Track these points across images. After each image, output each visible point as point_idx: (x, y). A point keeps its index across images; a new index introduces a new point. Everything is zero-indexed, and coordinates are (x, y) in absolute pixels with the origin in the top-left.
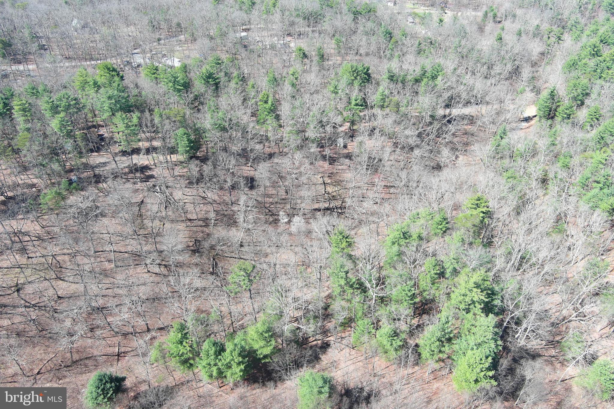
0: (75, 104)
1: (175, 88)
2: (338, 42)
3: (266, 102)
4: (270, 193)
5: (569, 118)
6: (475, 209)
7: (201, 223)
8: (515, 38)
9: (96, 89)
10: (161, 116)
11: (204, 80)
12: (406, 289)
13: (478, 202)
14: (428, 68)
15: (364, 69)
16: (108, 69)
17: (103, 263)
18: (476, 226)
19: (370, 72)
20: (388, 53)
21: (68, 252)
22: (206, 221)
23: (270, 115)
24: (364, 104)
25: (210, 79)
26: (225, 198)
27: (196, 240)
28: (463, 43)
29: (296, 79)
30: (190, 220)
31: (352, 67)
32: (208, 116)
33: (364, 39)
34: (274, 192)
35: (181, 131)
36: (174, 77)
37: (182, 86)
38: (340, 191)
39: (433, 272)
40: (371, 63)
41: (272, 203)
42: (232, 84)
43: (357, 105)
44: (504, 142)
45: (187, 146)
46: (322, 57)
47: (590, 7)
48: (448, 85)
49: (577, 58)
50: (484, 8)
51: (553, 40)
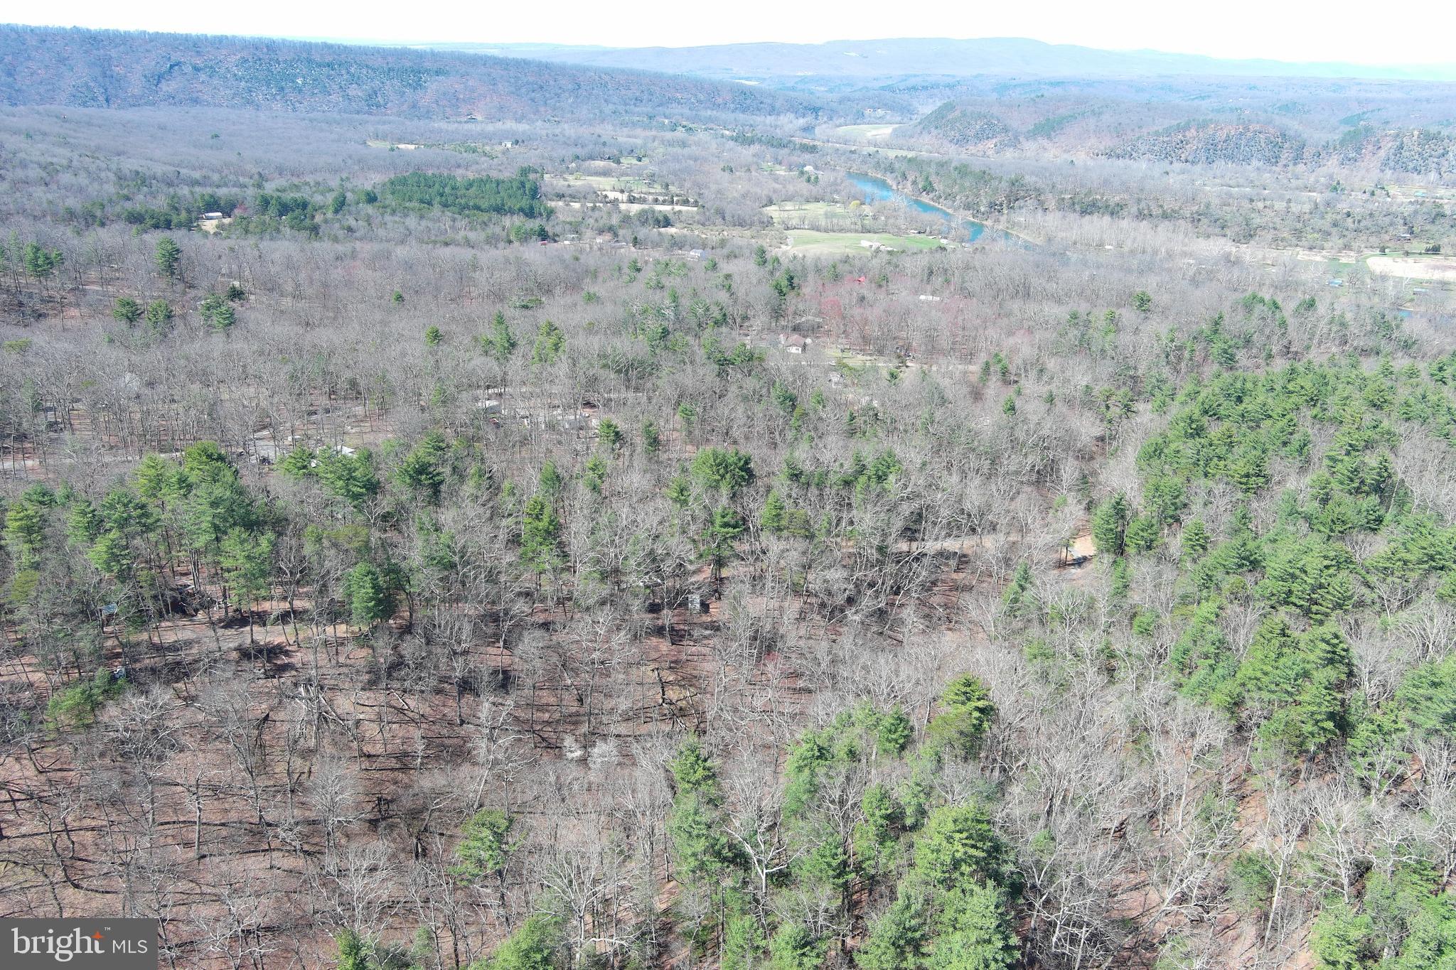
0: (140, 517)
1: (349, 491)
2: (688, 415)
3: (538, 518)
4: (544, 701)
5: (1149, 548)
6: (963, 703)
7: (393, 763)
8: (1043, 407)
9: (182, 492)
10: (319, 540)
11: (411, 476)
12: (828, 853)
13: (968, 689)
14: (870, 461)
15: (740, 459)
16: (210, 456)
17: (169, 848)
18: (966, 736)
19: (752, 465)
20: (790, 435)
21: (94, 823)
22: (403, 761)
23: (547, 542)
24: (740, 525)
25: (421, 474)
26: (446, 711)
27: (379, 799)
28: (938, 415)
29: (600, 477)
30: (369, 756)
31: (715, 455)
32: (419, 543)
33: (740, 410)
34: (552, 700)
35: (361, 568)
36: (349, 469)
37: (364, 486)
38: (696, 698)
39: (878, 813)
40: (754, 450)
41: (548, 723)
42: (468, 488)
43: (726, 525)
44: (1027, 596)
45: (371, 599)
46: (655, 442)
47: (1187, 354)
48: (909, 489)
49: (1160, 441)
50: (983, 357)
51: (1116, 411)
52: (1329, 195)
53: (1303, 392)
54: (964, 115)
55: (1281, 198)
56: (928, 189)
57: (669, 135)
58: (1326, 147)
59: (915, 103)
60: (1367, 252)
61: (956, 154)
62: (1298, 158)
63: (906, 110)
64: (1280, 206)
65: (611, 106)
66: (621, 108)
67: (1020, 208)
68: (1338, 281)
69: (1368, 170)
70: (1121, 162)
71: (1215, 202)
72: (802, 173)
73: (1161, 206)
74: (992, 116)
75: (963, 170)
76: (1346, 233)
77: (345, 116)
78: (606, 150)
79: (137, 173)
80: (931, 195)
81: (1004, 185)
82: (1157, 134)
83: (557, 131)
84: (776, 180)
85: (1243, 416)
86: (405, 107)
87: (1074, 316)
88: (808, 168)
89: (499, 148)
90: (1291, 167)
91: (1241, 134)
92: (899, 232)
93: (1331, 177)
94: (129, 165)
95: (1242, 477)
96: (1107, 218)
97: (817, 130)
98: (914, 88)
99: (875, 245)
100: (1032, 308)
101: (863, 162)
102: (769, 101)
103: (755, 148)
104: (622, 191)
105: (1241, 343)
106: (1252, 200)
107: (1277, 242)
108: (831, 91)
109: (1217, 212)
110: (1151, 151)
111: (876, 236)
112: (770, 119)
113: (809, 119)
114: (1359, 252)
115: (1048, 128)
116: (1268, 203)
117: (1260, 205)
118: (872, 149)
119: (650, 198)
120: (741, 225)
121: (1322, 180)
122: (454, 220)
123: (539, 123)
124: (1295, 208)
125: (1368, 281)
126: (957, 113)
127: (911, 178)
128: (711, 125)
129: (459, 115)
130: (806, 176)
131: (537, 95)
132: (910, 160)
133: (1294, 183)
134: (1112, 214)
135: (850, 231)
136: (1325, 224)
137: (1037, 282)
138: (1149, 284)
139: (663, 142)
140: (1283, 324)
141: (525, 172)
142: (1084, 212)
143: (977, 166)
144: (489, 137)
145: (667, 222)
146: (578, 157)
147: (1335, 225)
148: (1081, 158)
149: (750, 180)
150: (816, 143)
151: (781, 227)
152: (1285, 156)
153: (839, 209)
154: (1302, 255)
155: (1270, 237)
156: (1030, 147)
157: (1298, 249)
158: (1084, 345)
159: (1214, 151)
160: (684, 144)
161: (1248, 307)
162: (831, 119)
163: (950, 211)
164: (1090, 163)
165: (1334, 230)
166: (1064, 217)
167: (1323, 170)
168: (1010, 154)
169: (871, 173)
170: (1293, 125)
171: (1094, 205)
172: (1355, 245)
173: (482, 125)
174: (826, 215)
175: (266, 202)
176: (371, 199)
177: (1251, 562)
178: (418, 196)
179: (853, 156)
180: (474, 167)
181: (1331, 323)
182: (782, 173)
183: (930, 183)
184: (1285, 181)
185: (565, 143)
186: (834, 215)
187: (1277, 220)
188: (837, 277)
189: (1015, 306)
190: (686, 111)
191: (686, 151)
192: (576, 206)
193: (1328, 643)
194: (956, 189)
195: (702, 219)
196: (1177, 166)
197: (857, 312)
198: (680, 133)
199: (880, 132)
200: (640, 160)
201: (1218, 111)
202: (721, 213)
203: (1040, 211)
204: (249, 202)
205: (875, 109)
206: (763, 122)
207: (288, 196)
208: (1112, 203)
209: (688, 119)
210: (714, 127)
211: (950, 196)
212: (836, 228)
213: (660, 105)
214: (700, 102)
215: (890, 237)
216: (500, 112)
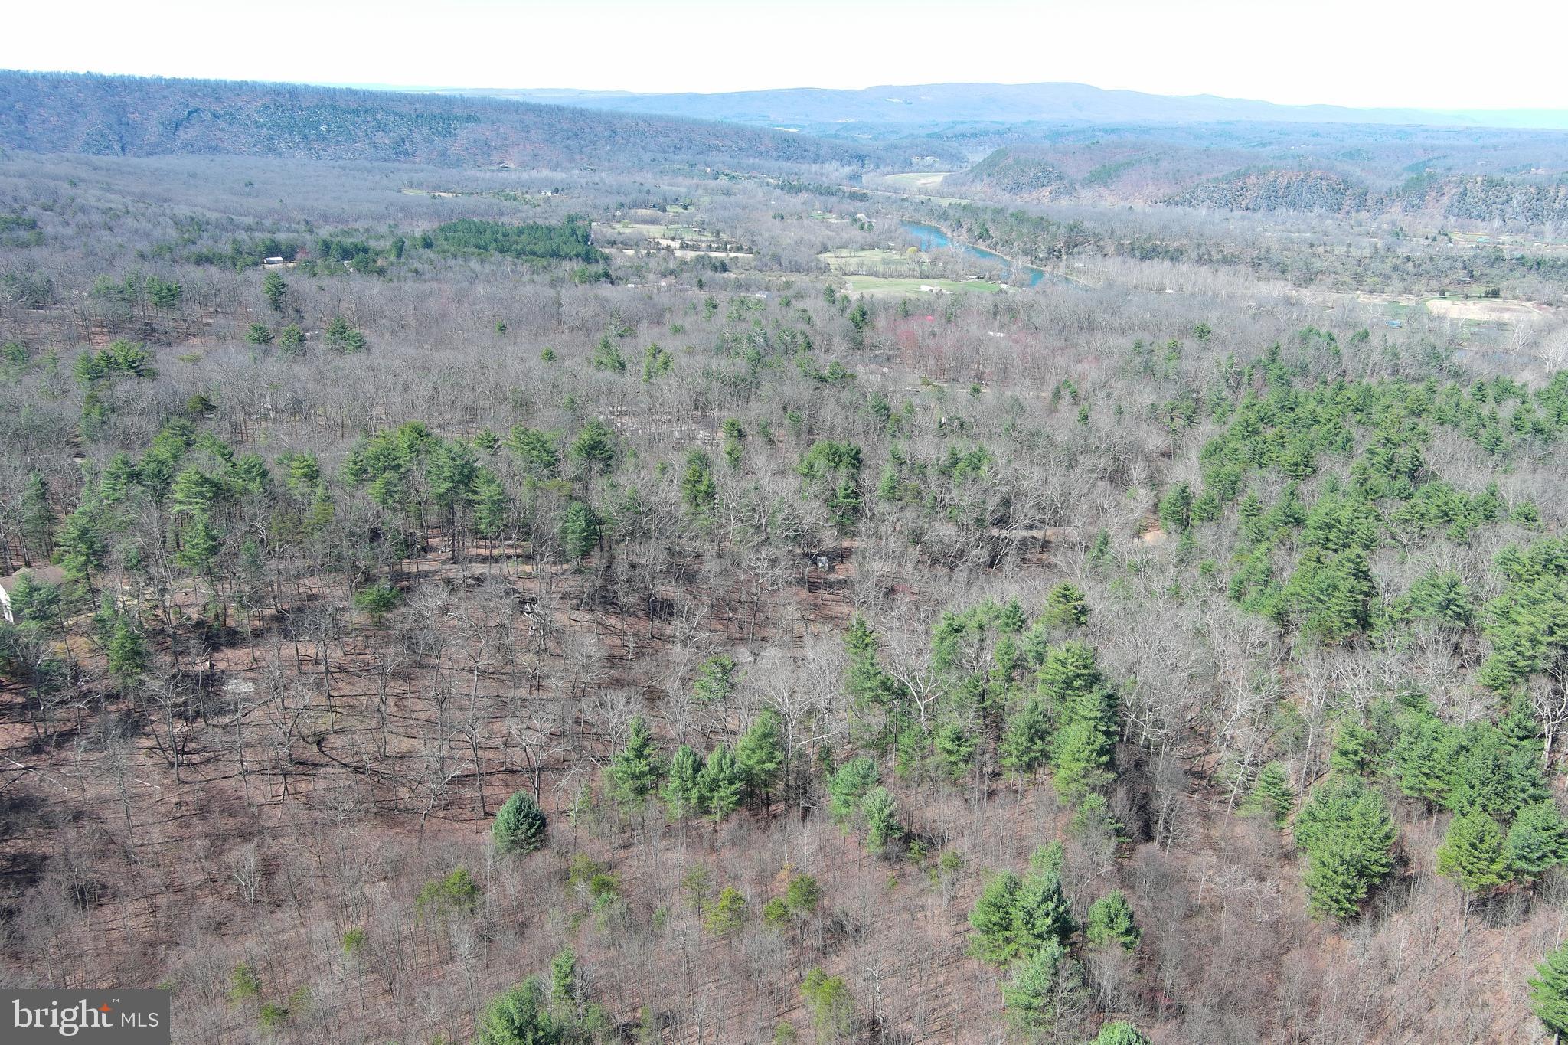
5: (1211, 520)
6: (1064, 604)
8: (1113, 418)
10: (534, 489)
11: (585, 452)
14: (963, 454)
15: (850, 451)
19: (861, 456)
31: (831, 446)
40: (862, 445)
43: (847, 496)
44: (1107, 558)
46: (770, 441)
47: (1245, 380)
48: (1000, 476)
49: (1220, 441)
50: (1053, 382)
51: (1179, 423)
52: (1391, 239)
53: (1349, 403)
54: (1017, 162)
55: (1342, 243)
56: (984, 236)
57: (713, 184)
58: (1389, 194)
59: (965, 152)
60: (1427, 295)
61: (1011, 202)
62: (1361, 204)
63: (955, 158)
64: (1341, 250)
65: (649, 154)
66: (660, 156)
67: (1080, 254)
68: (1398, 322)
69: (1432, 217)
70: (1180, 210)
71: (1275, 246)
72: (855, 220)
73: (1221, 251)
74: (1046, 163)
75: (1020, 217)
76: (1405, 276)
77: (376, 164)
78: (651, 198)
79: (192, 219)
80: (988, 242)
81: (1062, 231)
82: (1216, 180)
83: (597, 180)
84: (829, 227)
85: (1295, 422)
86: (434, 155)
87: (1138, 345)
88: (860, 216)
89: (540, 197)
90: (1354, 214)
91: (1302, 180)
92: (957, 278)
93: (1394, 225)
94: (183, 211)
95: (1292, 465)
96: (1167, 263)
97: (864, 178)
98: (963, 136)
99: (936, 289)
100: (1098, 340)
101: (917, 210)
102: (813, 148)
103: (804, 196)
104: (673, 239)
105: (1297, 371)
106: (1312, 245)
107: (1336, 286)
108: (875, 138)
109: (1276, 256)
110: (1211, 199)
111: (936, 281)
112: (814, 168)
113: (854, 168)
114: (1420, 295)
115: (1104, 177)
116: (1328, 248)
117: (1321, 250)
118: (923, 198)
119: (703, 245)
120: (798, 271)
121: (1385, 226)
122: (515, 265)
123: (576, 172)
124: (1355, 253)
125: (1426, 321)
126: (1010, 160)
127: (966, 226)
128: (755, 174)
129: (491, 163)
130: (859, 224)
131: (572, 143)
132: (964, 207)
133: (1356, 229)
134: (1172, 259)
135: (908, 277)
136: (1387, 269)
137: (1099, 318)
138: (1211, 320)
139: (706, 190)
140: (1337, 354)
141: (571, 219)
142: (1143, 258)
143: (1033, 212)
144: (527, 187)
145: (724, 268)
146: (622, 205)
147: (1395, 269)
148: (1139, 205)
149: (802, 228)
150: (865, 191)
151: (840, 273)
152: (1348, 202)
153: (895, 255)
154: (1363, 298)
155: (1330, 280)
156: (1086, 195)
157: (1358, 293)
158: (1148, 371)
159: (1276, 198)
160: (729, 193)
161: (1304, 339)
162: (878, 167)
163: (1008, 258)
164: (1149, 210)
165: (1395, 275)
166: (1124, 262)
167: (1387, 217)
168: (1065, 202)
169: (925, 221)
170: (1355, 171)
171: (1154, 250)
172: (1415, 288)
173: (514, 173)
174: (884, 261)
175: (326, 247)
176: (428, 244)
177: (1296, 519)
178: (473, 241)
179: (906, 204)
180: (519, 215)
181: (1384, 353)
182: (833, 221)
183: (987, 230)
184: (1347, 228)
185: (607, 191)
186: (891, 262)
187: (1338, 264)
188: (906, 314)
189: (1082, 339)
190: (728, 159)
191: (732, 199)
192: (630, 252)
193: (1353, 562)
194: (1013, 236)
195: (759, 265)
196: (1238, 213)
197: (931, 342)
198: (723, 181)
199: (931, 180)
200: (686, 208)
201: (1280, 158)
202: (777, 259)
203: (1099, 257)
204: (310, 247)
205: (923, 157)
206: (809, 171)
207: (347, 241)
208: (1171, 248)
209: (730, 167)
210: (759, 175)
211: (1007, 243)
212: (894, 274)
213: (701, 153)
214: (742, 150)
215: (949, 282)
216: (534, 161)
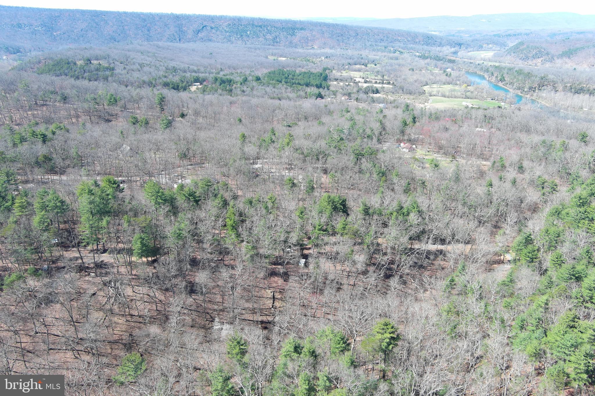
5: (531, 262)
54: (528, 47)
56: (502, 80)
57: (392, 55)
59: (508, 42)
61: (520, 64)
63: (504, 45)
65: (370, 43)
66: (373, 43)
67: (544, 90)
74: (542, 48)
75: (520, 72)
78: (363, 61)
79: (174, 67)
80: (503, 83)
81: (538, 79)
83: (345, 53)
84: (433, 74)
86: (287, 43)
87: (545, 141)
88: (449, 70)
89: (319, 60)
92: (482, 99)
94: (172, 64)
97: (459, 54)
98: (510, 35)
99: (467, 104)
101: (476, 67)
102: (439, 41)
103: (428, 61)
104: (363, 78)
108: (469, 36)
111: (470, 100)
112: (438, 49)
113: (457, 48)
115: (569, 53)
118: (481, 62)
119: (374, 81)
120: (410, 94)
122: (286, 88)
123: (339, 50)
126: (525, 46)
127: (495, 75)
128: (412, 51)
129: (308, 46)
130: (446, 73)
131: (340, 38)
132: (497, 67)
134: (590, 94)
135: (459, 98)
139: (388, 58)
141: (325, 70)
142: (576, 93)
143: (527, 70)
144: (316, 55)
145: (377, 92)
146: (349, 64)
149: (420, 74)
150: (456, 59)
151: (428, 95)
153: (457, 88)
156: (558, 62)
160: (397, 59)
162: (467, 48)
166: (566, 95)
168: (548, 65)
169: (479, 73)
171: (582, 89)
173: (316, 50)
174: (451, 90)
175: (216, 79)
176: (258, 79)
178: (276, 78)
179: (471, 65)
180: (306, 67)
182: (437, 71)
183: (504, 77)
185: (346, 58)
186: (454, 90)
188: (437, 118)
190: (402, 45)
191: (397, 62)
192: (341, 84)
194: (515, 80)
195: (393, 91)
198: (397, 54)
199: (488, 54)
200: (376, 65)
202: (402, 88)
203: (553, 92)
204: (210, 79)
205: (488, 44)
206: (435, 50)
208: (591, 89)
209: (402, 48)
210: (413, 51)
211: (512, 83)
212: (453, 96)
213: (391, 42)
214: (408, 41)
215: (478, 100)
216: (324, 45)
